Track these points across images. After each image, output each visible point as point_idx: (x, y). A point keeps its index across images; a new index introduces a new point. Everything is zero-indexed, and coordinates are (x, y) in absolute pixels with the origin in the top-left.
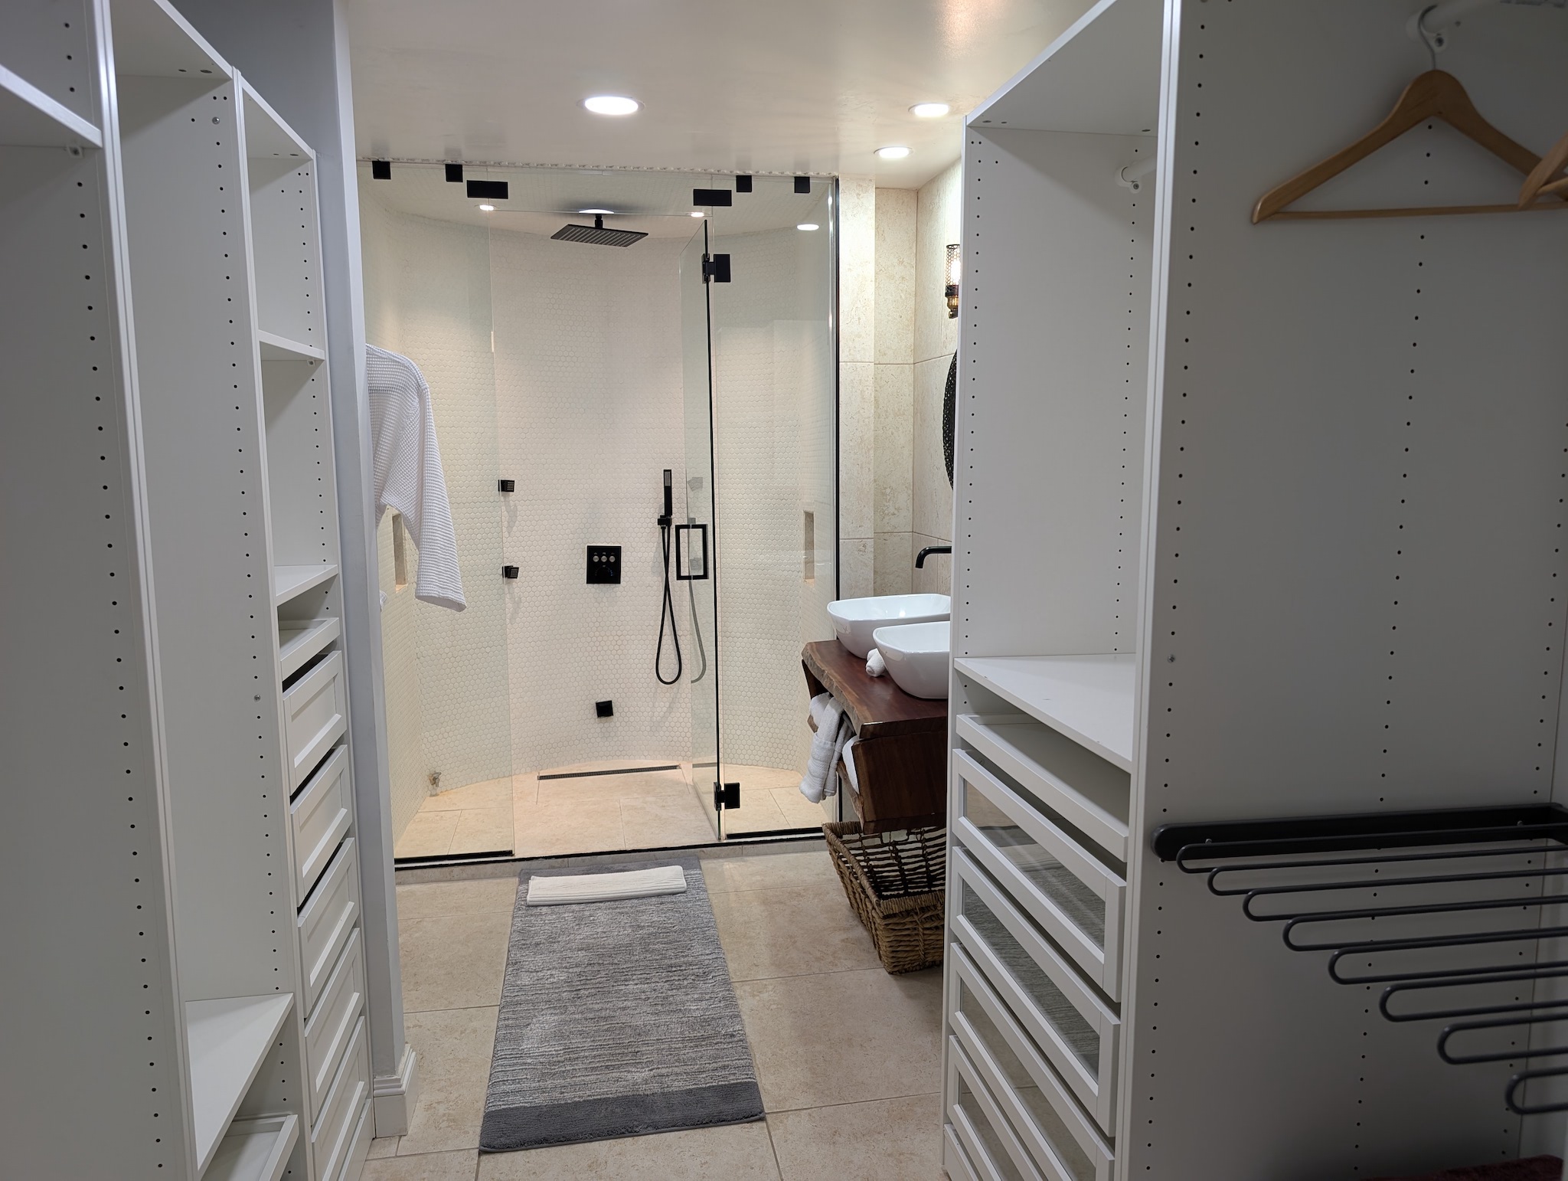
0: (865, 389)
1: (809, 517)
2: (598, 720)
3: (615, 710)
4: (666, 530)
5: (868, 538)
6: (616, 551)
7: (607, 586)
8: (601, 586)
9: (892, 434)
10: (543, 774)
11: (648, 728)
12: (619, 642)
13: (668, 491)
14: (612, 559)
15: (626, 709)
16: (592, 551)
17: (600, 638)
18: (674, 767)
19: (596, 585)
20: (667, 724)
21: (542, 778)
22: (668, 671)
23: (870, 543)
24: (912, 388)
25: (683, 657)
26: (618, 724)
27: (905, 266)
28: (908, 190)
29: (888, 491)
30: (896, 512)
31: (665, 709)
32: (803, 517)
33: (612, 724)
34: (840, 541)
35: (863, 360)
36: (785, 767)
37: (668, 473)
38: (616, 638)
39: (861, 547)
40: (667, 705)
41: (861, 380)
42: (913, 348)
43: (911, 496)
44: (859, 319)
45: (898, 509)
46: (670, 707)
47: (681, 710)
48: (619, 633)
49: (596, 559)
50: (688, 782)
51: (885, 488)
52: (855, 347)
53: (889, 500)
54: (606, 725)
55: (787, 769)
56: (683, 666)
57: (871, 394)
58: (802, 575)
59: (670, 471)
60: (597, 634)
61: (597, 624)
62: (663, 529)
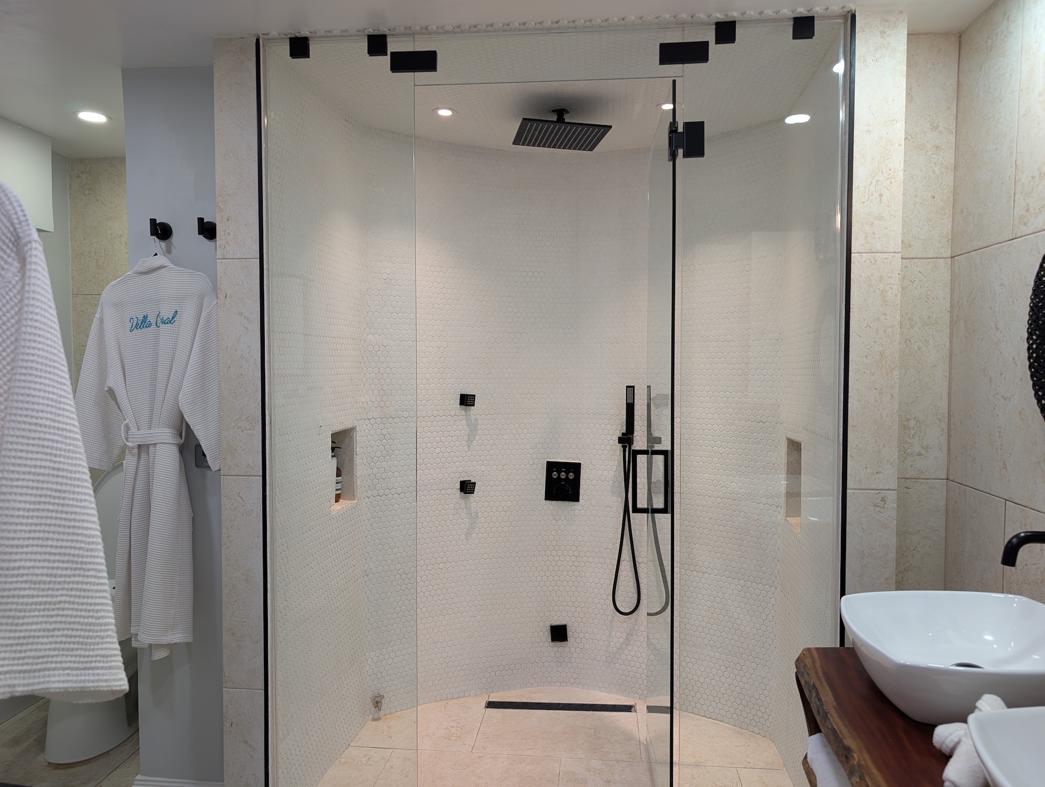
0: (888, 288)
1: (794, 447)
2: (552, 644)
3: (569, 634)
4: (627, 449)
5: (888, 490)
6: (575, 468)
7: (566, 503)
8: (560, 503)
10: (495, 698)
11: (603, 658)
12: (576, 563)
13: (630, 409)
14: (571, 476)
15: (581, 635)
16: (552, 466)
17: (556, 558)
18: (628, 708)
19: (554, 502)
20: (623, 657)
21: (491, 705)
22: (626, 601)
23: (892, 496)
24: (948, 289)
25: (642, 586)
26: (573, 650)
27: (941, 133)
28: (946, 34)
29: (912, 423)
30: (923, 452)
31: (621, 640)
32: (783, 448)
33: (567, 649)
35: (885, 250)
36: (756, 730)
37: (631, 389)
38: (573, 558)
39: (878, 501)
40: (624, 635)
41: (881, 277)
42: (950, 237)
43: (946, 431)
44: (881, 195)
45: (927, 448)
46: (627, 638)
47: (638, 643)
48: (576, 553)
49: (555, 475)
51: (908, 420)
52: (874, 233)
53: (914, 436)
54: (561, 649)
55: (759, 732)
56: (643, 597)
57: (896, 295)
58: (783, 511)
59: (633, 387)
60: (554, 553)
61: (554, 543)
62: (624, 447)
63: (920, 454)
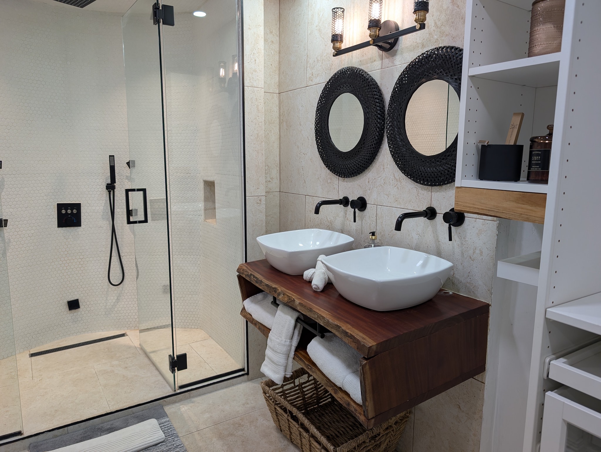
0: (259, 104)
1: (210, 185)
2: (69, 312)
3: (80, 304)
4: (112, 193)
5: (262, 196)
6: (78, 206)
7: (72, 228)
8: (68, 228)
9: (268, 134)
10: (33, 351)
11: (104, 313)
12: (82, 263)
13: (112, 169)
14: (75, 211)
15: (88, 303)
16: (60, 207)
17: (68, 261)
18: (123, 335)
19: (64, 228)
20: (116, 309)
21: (32, 355)
22: (116, 278)
23: (263, 198)
24: (278, 108)
25: (125, 269)
26: (83, 313)
27: (273, 35)
30: (271, 180)
31: (114, 301)
32: (202, 185)
33: (79, 313)
34: (247, 197)
35: (258, 86)
36: (193, 327)
37: (112, 157)
38: (80, 260)
39: (258, 201)
40: (116, 298)
41: (256, 99)
42: (278, 84)
43: (279, 171)
44: (255, 60)
45: (272, 179)
46: (117, 299)
47: (125, 300)
48: (81, 257)
49: (64, 212)
50: (136, 346)
52: (253, 78)
54: (75, 314)
55: (194, 328)
56: (125, 274)
57: (262, 108)
58: (203, 217)
59: (113, 156)
60: (66, 258)
61: (66, 253)
62: (110, 192)
63: (270, 181)
